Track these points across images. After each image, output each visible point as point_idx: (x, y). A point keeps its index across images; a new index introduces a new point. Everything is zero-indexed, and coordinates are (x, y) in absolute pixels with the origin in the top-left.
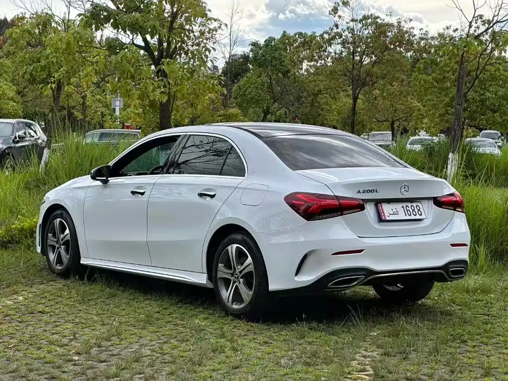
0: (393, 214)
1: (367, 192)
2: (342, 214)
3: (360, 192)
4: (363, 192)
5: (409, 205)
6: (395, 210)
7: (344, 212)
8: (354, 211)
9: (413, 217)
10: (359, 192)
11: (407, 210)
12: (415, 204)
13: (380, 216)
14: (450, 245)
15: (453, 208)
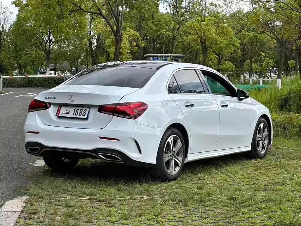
0: (66, 113)
1: (50, 98)
6: (68, 111)
7: (37, 109)
8: (41, 109)
11: (76, 112)
12: (84, 109)
13: (57, 114)
14: (99, 137)
15: (112, 114)
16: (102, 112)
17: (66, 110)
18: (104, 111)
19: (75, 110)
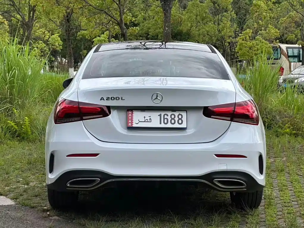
0: (144, 122)
1: (111, 99)
2: (82, 119)
3: (104, 99)
4: (107, 99)
5: (170, 113)
6: (148, 118)
7: (84, 118)
8: (95, 116)
9: (169, 125)
10: (102, 99)
11: (164, 119)
12: (176, 114)
13: (127, 123)
14: (215, 155)
15: (229, 119)
16: (212, 116)
17: (145, 117)
18: (215, 116)
19: (160, 115)
